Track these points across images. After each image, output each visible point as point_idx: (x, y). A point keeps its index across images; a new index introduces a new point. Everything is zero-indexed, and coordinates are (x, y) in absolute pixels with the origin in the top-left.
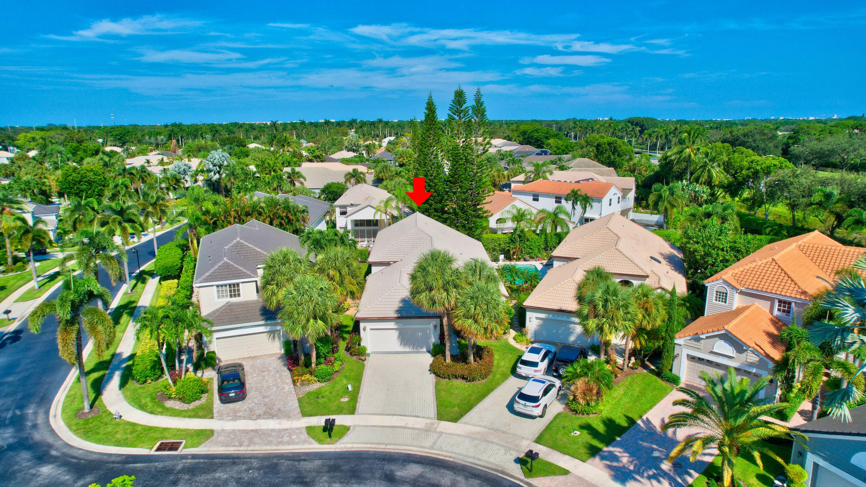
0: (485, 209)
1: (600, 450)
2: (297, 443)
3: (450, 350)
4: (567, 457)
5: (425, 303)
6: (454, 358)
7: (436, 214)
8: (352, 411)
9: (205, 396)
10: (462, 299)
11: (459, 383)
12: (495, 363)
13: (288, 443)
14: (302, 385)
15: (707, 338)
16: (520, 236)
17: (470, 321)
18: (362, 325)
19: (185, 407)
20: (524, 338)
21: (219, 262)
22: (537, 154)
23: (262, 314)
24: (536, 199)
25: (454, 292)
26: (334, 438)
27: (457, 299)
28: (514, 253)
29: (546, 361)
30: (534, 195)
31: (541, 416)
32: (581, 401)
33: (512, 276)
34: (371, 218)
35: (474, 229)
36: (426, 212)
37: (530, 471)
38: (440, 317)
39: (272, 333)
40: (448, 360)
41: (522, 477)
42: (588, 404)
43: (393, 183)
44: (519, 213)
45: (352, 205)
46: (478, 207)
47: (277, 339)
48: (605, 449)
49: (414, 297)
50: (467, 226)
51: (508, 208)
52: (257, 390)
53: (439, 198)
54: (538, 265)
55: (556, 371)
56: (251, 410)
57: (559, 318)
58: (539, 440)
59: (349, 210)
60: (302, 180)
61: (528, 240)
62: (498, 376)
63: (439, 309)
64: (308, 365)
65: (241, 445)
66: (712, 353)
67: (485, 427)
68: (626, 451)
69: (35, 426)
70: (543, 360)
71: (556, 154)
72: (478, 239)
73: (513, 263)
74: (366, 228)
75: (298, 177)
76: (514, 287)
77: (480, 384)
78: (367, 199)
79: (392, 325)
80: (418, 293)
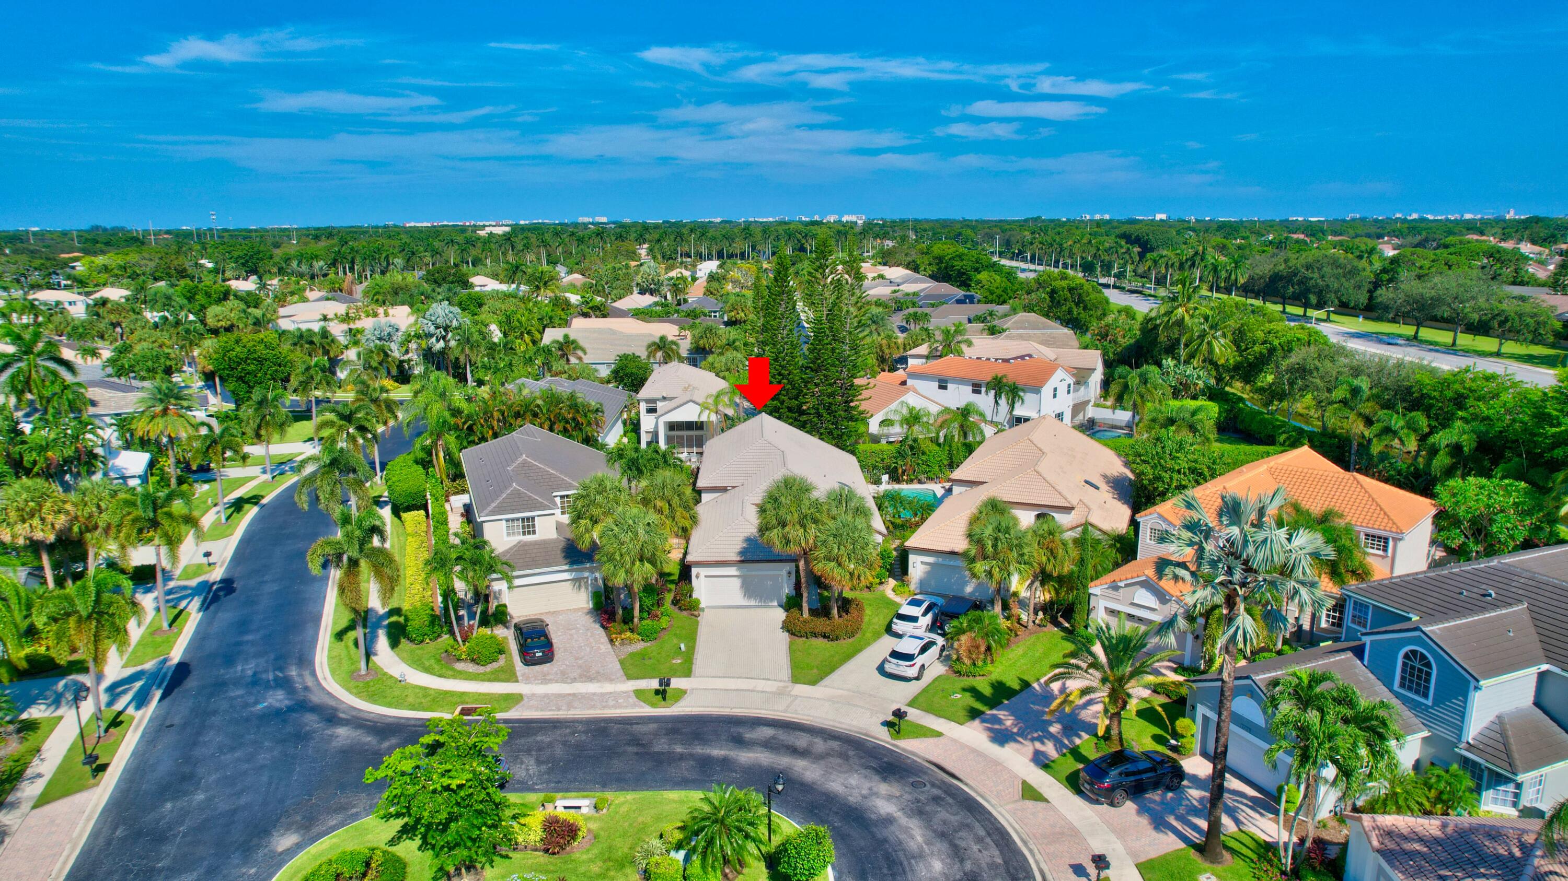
0: (861, 408)
1: (983, 713)
2: (626, 707)
3: (809, 602)
4: (942, 720)
5: (777, 542)
6: (814, 612)
7: (790, 415)
8: (688, 673)
9: (502, 658)
10: (822, 537)
11: (820, 642)
12: (866, 619)
13: (615, 707)
14: (622, 644)
15: (1126, 585)
16: (912, 448)
17: (832, 564)
18: (694, 571)
19: (481, 669)
20: (906, 589)
21: (506, 488)
22: (959, 302)
23: (566, 557)
24: (943, 387)
25: (812, 529)
26: (669, 701)
27: (816, 537)
28: (904, 472)
29: (929, 616)
30: (940, 381)
31: (917, 679)
32: (966, 660)
33: (895, 507)
34: (693, 418)
35: (845, 437)
36: (775, 412)
37: (898, 732)
38: (795, 560)
39: (577, 581)
40: (806, 614)
41: (889, 739)
42: (974, 664)
43: (723, 359)
44: (911, 413)
45: (664, 398)
46: (852, 404)
47: (583, 589)
48: (989, 712)
49: (762, 536)
50: (835, 433)
51: (893, 406)
52: (565, 651)
53: (795, 392)
54: (938, 489)
55: (942, 628)
56: (563, 673)
57: (952, 563)
58: (911, 704)
59: (660, 405)
60: (580, 353)
61: (924, 454)
62: (868, 635)
63: (794, 549)
64: (627, 619)
65: (559, 710)
66: (1133, 604)
67: (848, 690)
68: (1012, 714)
69: (306, 688)
70: (925, 614)
71: (986, 303)
72: (853, 452)
73: (904, 486)
74: (685, 433)
75: (575, 349)
76: (898, 521)
77: (845, 644)
78: (686, 389)
79: (733, 571)
80: (768, 529)
